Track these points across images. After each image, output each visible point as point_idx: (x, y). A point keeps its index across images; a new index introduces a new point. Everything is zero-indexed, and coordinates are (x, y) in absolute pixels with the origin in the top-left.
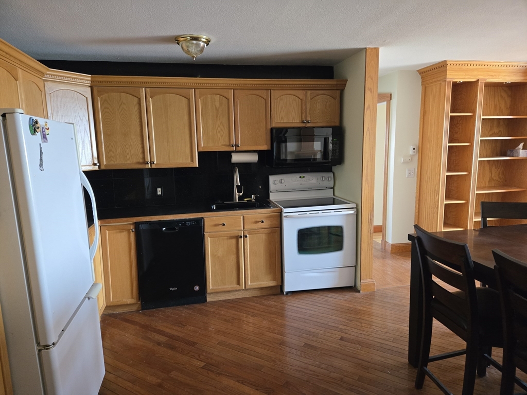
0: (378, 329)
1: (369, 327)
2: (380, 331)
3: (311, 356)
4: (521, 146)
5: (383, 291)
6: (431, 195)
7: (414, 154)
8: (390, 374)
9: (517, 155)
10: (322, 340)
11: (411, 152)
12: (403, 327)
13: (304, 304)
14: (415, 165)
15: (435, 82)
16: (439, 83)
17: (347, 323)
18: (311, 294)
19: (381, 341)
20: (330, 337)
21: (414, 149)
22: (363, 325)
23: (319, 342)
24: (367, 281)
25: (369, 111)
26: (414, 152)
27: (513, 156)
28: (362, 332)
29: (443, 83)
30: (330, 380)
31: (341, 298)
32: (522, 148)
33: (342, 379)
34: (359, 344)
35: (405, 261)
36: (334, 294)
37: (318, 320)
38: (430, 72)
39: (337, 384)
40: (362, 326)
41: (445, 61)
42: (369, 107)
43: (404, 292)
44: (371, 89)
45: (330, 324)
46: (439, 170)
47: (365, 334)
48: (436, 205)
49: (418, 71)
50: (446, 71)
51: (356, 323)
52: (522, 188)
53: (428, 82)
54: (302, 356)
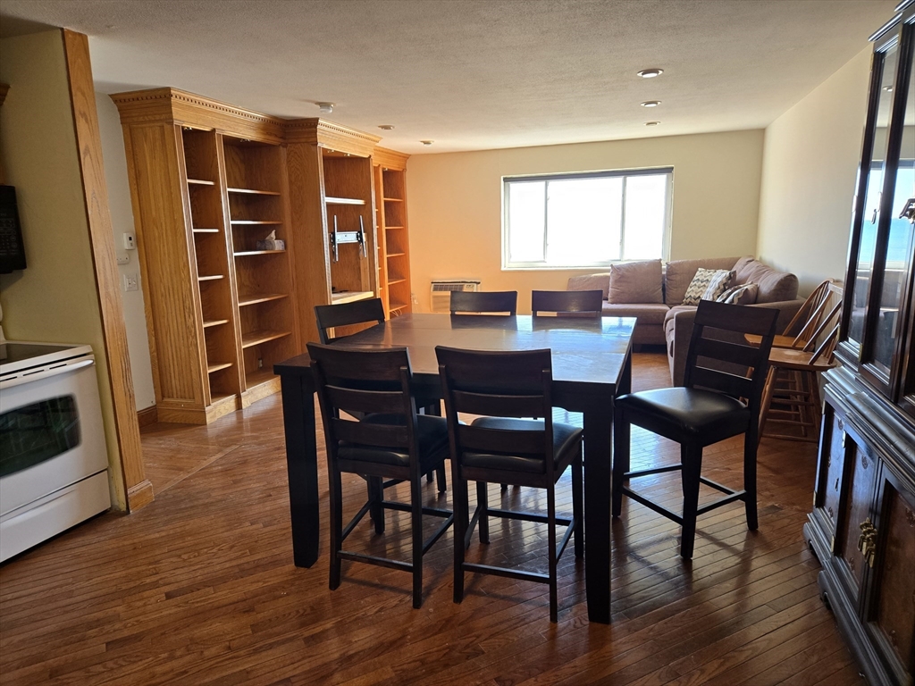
0: (214, 550)
1: (196, 554)
2: (219, 550)
3: (139, 654)
4: (273, 234)
5: (167, 495)
6: (178, 316)
7: (131, 248)
8: (287, 594)
9: (271, 247)
10: (136, 619)
11: (126, 245)
12: (247, 529)
13: (31, 585)
14: (136, 267)
15: (150, 121)
16: (159, 124)
17: (155, 568)
18: (27, 562)
19: (234, 563)
20: (145, 605)
21: (130, 239)
22: (185, 557)
23: (133, 625)
24: (138, 488)
25: (88, 158)
26: (132, 245)
27: (265, 250)
28: (193, 568)
29: (167, 127)
30: (212, 663)
31: (102, 538)
32: (274, 237)
33: (229, 648)
34: (206, 586)
35: (160, 439)
36: (80, 539)
37: (93, 594)
38: (136, 102)
39: (227, 660)
40: (184, 560)
41: (169, 89)
42: (87, 150)
43: (201, 482)
44: (85, 114)
45: (124, 588)
46: (186, 272)
47: (201, 568)
48: (191, 332)
49: (111, 96)
50: (169, 106)
51: (169, 560)
52: (282, 294)
53: (135, 119)
54: (122, 666)
